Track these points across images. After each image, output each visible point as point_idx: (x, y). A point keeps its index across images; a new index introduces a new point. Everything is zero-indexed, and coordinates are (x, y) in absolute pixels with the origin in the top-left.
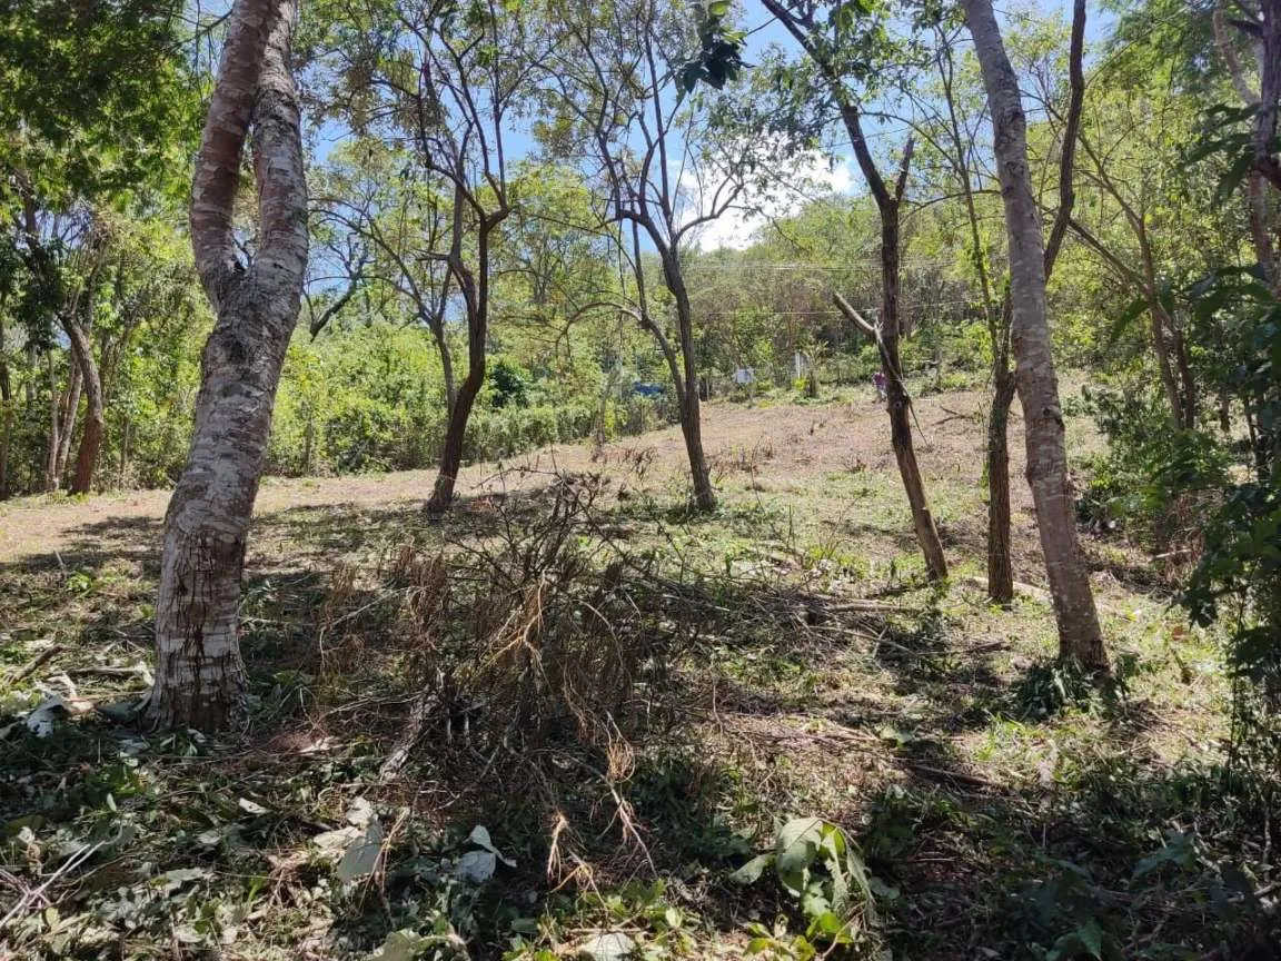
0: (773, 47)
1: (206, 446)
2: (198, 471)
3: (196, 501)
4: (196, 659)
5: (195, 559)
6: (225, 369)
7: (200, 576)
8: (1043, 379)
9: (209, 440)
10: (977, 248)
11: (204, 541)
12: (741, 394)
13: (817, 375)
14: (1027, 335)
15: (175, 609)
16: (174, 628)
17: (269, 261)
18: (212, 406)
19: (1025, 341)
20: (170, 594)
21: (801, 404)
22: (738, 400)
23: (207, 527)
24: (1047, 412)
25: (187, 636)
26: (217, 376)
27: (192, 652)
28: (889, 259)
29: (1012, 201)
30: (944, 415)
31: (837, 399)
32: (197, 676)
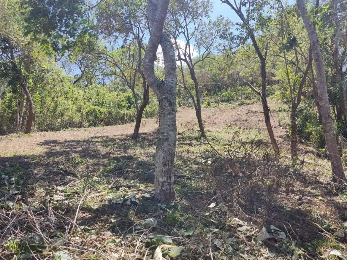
0: (220, 16)
1: (167, 128)
2: (166, 134)
3: (167, 142)
4: (170, 183)
5: (168, 157)
6: (169, 108)
7: (170, 161)
8: (328, 107)
9: (167, 126)
10: (287, 71)
11: (170, 152)
12: (190, 105)
13: (211, 100)
14: (323, 96)
15: (164, 170)
16: (164, 175)
17: (171, 79)
18: (166, 117)
19: (322, 98)
20: (162, 166)
21: (207, 108)
22: (189, 107)
23: (170, 149)
24: (329, 116)
25: (167, 177)
26: (166, 109)
27: (169, 181)
28: (264, 74)
29: (317, 63)
30: (247, 112)
31: (216, 107)
32: (170, 187)
